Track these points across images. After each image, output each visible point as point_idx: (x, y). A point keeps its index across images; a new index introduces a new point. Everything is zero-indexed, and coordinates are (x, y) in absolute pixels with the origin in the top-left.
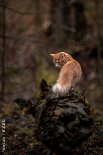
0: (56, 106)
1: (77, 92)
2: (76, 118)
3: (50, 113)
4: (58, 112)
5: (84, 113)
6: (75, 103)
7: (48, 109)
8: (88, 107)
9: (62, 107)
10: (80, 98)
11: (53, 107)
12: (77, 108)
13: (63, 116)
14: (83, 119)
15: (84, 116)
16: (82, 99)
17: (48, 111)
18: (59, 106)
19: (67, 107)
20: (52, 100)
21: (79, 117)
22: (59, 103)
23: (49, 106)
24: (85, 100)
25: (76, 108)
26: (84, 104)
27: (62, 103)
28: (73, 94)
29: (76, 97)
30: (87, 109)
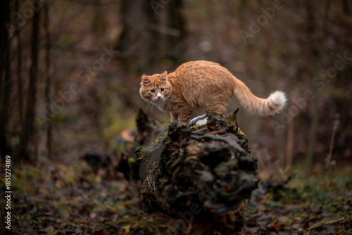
0: (188, 140)
1: (221, 116)
2: (230, 155)
3: (179, 151)
4: (195, 148)
5: (241, 149)
6: (220, 134)
7: (174, 146)
8: (244, 141)
9: (199, 141)
10: (228, 125)
11: (183, 142)
12: (227, 141)
13: (206, 153)
14: (243, 158)
15: (242, 154)
16: (232, 127)
17: (173, 149)
18: (193, 138)
19: (208, 140)
20: (180, 128)
21: (236, 155)
22: (194, 134)
23: (175, 141)
24: (237, 129)
25: (225, 142)
26: (237, 135)
27: (199, 135)
28: (216, 120)
29: (222, 124)
30: (244, 143)
